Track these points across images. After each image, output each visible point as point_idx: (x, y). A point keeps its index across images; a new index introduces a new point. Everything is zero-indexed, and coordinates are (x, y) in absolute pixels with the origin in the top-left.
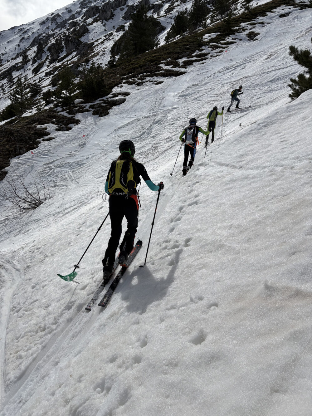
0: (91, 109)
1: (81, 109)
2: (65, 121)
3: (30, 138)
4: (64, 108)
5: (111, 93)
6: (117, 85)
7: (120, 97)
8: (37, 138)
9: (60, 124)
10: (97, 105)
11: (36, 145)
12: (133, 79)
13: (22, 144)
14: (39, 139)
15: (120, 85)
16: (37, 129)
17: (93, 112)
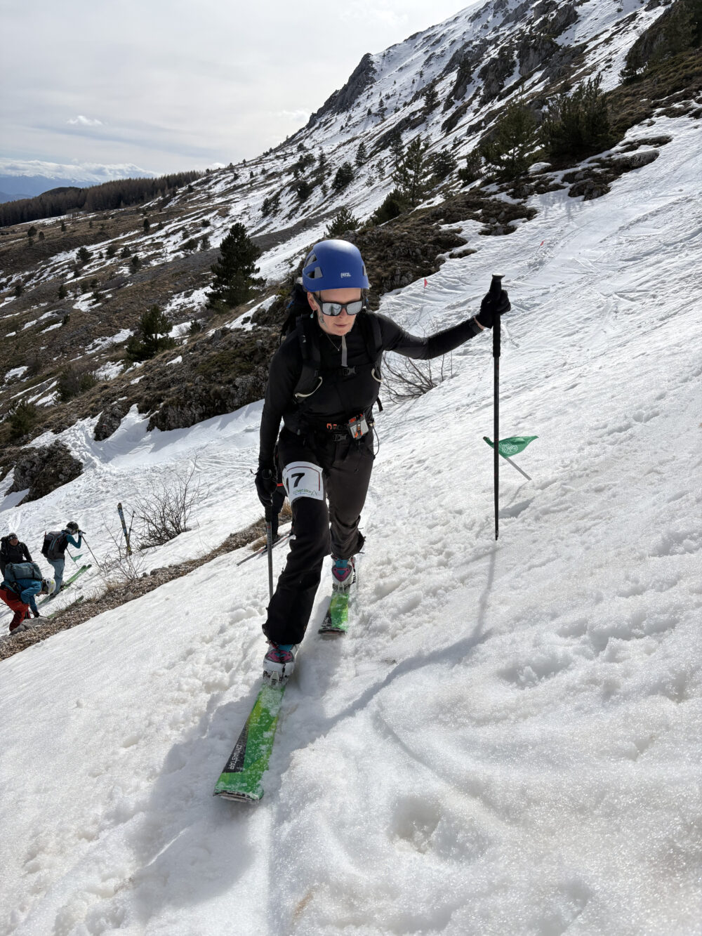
0: (566, 184)
1: (542, 186)
2: (503, 213)
3: (424, 252)
4: (505, 185)
5: (621, 143)
6: (638, 121)
7: (643, 149)
8: (439, 252)
9: (492, 220)
10: (583, 173)
11: (435, 266)
12: (684, 104)
13: (408, 265)
14: (443, 253)
15: (647, 121)
16: (440, 233)
17: (571, 189)
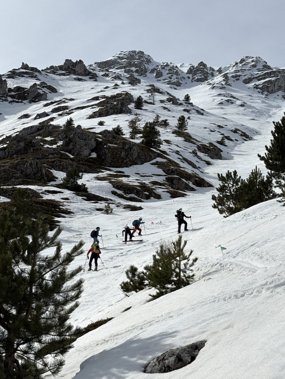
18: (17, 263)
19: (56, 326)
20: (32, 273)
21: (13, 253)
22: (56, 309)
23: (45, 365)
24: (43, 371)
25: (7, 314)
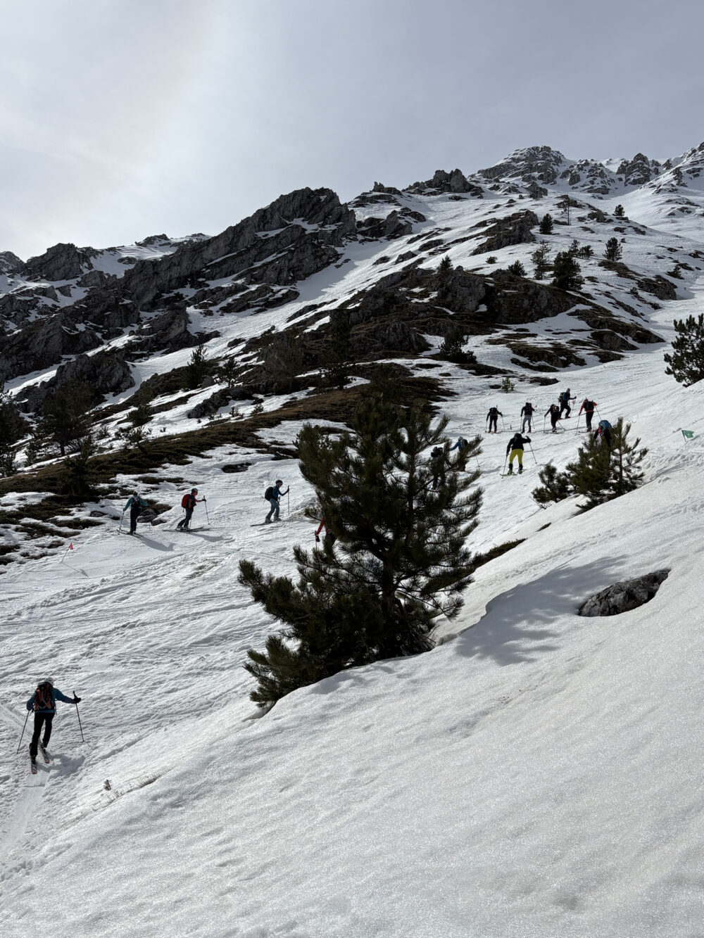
18: (390, 469)
19: (448, 554)
20: (411, 481)
21: (384, 456)
22: (446, 531)
23: (437, 606)
24: (434, 614)
25: (380, 537)
